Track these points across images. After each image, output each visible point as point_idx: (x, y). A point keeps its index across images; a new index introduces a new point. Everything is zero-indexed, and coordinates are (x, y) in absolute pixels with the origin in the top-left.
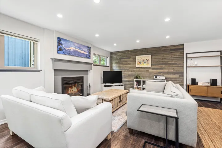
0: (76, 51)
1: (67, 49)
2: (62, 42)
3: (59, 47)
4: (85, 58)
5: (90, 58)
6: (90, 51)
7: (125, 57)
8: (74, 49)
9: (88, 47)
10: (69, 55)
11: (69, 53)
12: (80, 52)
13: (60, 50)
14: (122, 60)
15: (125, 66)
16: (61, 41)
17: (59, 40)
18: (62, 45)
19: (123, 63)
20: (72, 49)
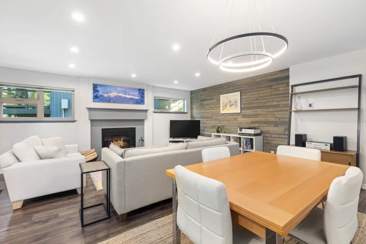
0: (120, 97)
1: (105, 95)
2: (99, 89)
3: (95, 94)
4: (135, 103)
5: (144, 104)
6: (144, 94)
7: (206, 98)
8: (116, 94)
9: (140, 90)
10: (109, 101)
11: (109, 100)
12: (125, 97)
13: (96, 98)
14: (203, 102)
15: (207, 111)
16: (97, 87)
17: (95, 87)
18: (98, 91)
19: (205, 107)
20: (113, 95)
